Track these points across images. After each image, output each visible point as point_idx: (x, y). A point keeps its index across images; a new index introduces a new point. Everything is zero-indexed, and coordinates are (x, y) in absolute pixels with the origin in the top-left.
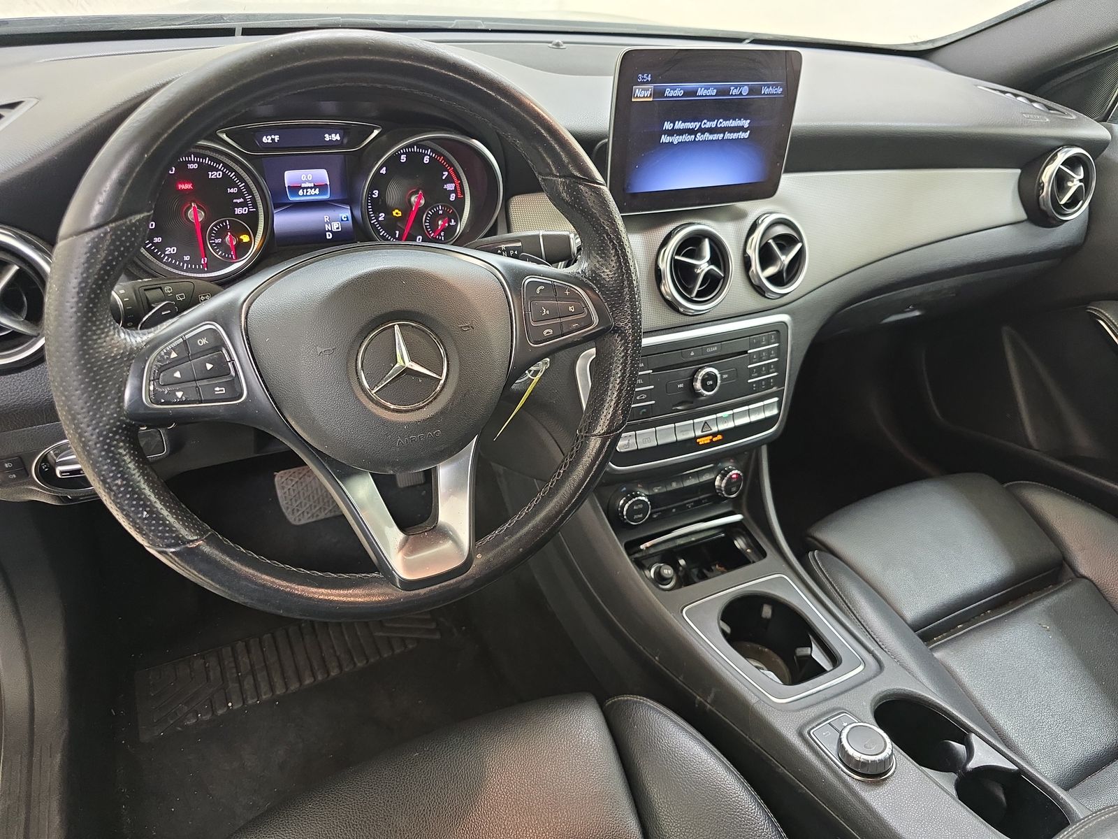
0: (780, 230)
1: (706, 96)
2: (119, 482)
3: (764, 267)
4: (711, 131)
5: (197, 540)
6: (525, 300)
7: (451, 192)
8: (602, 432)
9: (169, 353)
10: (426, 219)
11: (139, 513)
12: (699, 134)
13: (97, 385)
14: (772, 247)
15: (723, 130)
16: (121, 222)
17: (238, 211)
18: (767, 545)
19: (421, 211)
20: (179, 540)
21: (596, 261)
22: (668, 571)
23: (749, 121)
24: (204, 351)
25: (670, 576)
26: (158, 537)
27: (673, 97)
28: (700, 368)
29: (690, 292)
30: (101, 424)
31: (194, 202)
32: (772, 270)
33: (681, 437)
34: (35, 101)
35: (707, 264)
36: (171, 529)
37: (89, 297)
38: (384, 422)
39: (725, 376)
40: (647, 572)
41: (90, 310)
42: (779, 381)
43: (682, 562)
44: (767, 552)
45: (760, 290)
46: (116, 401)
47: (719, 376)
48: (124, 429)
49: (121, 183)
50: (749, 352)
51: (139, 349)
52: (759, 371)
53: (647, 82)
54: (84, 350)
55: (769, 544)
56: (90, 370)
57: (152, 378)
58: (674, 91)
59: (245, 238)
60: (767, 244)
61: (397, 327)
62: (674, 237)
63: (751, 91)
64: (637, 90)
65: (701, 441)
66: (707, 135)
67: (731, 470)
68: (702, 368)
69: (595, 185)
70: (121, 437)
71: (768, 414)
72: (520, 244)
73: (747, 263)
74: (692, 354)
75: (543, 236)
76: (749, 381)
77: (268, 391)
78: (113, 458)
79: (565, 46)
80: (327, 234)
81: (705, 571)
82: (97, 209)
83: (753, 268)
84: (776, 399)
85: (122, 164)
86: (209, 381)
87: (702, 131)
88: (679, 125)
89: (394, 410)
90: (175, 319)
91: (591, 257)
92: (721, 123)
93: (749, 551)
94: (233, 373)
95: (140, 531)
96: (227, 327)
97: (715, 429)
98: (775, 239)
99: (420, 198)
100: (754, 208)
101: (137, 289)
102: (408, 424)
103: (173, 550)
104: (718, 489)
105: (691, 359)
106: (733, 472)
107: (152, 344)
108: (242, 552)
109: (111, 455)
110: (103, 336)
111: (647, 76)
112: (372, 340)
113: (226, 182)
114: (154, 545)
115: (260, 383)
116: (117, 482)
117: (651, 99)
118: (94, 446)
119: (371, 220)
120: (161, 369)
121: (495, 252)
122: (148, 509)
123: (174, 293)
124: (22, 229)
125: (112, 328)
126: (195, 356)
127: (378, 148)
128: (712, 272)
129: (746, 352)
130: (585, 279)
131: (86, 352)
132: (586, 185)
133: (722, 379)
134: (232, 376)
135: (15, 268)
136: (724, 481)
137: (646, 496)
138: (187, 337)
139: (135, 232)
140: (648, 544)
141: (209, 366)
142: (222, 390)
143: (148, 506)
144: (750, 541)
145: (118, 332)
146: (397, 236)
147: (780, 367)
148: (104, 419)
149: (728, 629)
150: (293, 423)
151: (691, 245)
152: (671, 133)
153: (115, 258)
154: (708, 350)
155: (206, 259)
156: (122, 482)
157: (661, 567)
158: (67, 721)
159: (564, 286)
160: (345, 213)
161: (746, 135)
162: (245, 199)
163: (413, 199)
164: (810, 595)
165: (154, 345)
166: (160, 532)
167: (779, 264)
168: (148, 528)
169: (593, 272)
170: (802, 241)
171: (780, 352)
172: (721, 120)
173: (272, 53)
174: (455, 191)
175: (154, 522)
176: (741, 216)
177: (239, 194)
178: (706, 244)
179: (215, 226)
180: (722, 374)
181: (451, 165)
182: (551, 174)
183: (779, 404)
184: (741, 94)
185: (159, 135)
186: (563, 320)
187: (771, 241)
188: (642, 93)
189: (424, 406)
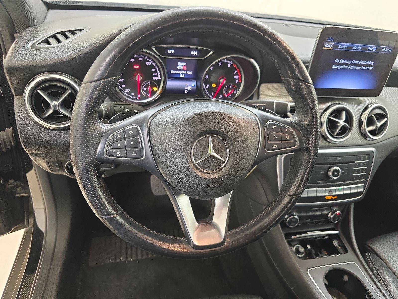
0: (378, 111)
1: (357, 50)
2: (89, 186)
3: (368, 126)
4: (356, 65)
5: (115, 214)
6: (267, 131)
7: (236, 79)
8: (292, 194)
9: (117, 136)
10: (225, 89)
11: (94, 200)
12: (350, 66)
13: (87, 145)
14: (374, 118)
15: (361, 65)
16: (107, 79)
17: (154, 78)
18: (348, 247)
19: (223, 86)
20: (108, 213)
21: (302, 117)
22: (302, 250)
23: (373, 62)
24: (131, 136)
25: (302, 252)
26: (100, 211)
27: (342, 49)
28: (332, 166)
29: (333, 133)
30: (86, 162)
31: (139, 73)
32: (371, 128)
33: (319, 195)
34: (89, 29)
35: (343, 122)
36: (106, 208)
37: (89, 109)
38: (199, 177)
39: (343, 171)
40: (292, 248)
41: (89, 114)
42: (366, 177)
43: (309, 247)
44: (348, 250)
45: (364, 136)
46: (93, 153)
47: (340, 171)
48: (94, 165)
49: (110, 63)
50: (355, 162)
51: (106, 132)
52: (358, 171)
53: (331, 41)
54: (84, 130)
55: (349, 246)
56: (85, 139)
57: (109, 145)
58: (342, 46)
59: (155, 89)
60: (371, 117)
61: (210, 137)
62: (330, 108)
63: (377, 49)
64: (326, 44)
65: (327, 198)
66: (353, 66)
67: (336, 211)
68: (333, 166)
69: (309, 84)
70: (93, 168)
71: (359, 190)
72: (265, 105)
73: (360, 123)
74: (330, 160)
75: (276, 103)
76: (353, 175)
77: (153, 156)
78: (88, 176)
79: (289, 25)
80: (186, 91)
81: (319, 253)
82: (99, 73)
83: (363, 126)
84: (363, 184)
85: (112, 55)
86: (130, 149)
87: (352, 65)
88: (342, 61)
89: (203, 172)
90: (122, 121)
91: (300, 115)
92: (361, 62)
93: (339, 247)
94: (141, 147)
95: (94, 207)
96: (142, 128)
97: (334, 194)
98: (375, 115)
99: (224, 81)
100: (367, 101)
101: (111, 105)
102: (209, 179)
103: (105, 217)
104: (330, 218)
105: (329, 162)
106: (338, 212)
107: (111, 131)
108: (132, 221)
109: (87, 175)
110: (93, 125)
111: (332, 39)
112: (199, 141)
113: (152, 66)
114: (98, 214)
115: (151, 152)
116: (88, 186)
117: (332, 49)
118: (81, 170)
119: (203, 87)
120: (113, 142)
121: (253, 107)
122: (98, 199)
123: (125, 109)
124: (75, 77)
125: (97, 122)
126: (127, 138)
127: (211, 59)
128: (345, 126)
129: (354, 162)
130: (295, 125)
131: (85, 131)
132: (304, 84)
133: (342, 173)
134: (140, 148)
135: (70, 91)
136: (333, 215)
137: (297, 216)
138: (125, 129)
139: (112, 84)
140: (295, 237)
141: (132, 143)
142: (135, 154)
143: (98, 198)
144: (340, 243)
145: (99, 124)
146: (212, 95)
147: (368, 171)
148: (87, 159)
149: (327, 283)
150: (161, 171)
151: (337, 113)
152: (337, 64)
153: (102, 94)
154: (337, 159)
155: (140, 95)
156: (90, 186)
157: (299, 247)
158: (65, 254)
159: (285, 127)
160: (194, 84)
161: (371, 68)
162: (158, 74)
163: (221, 81)
164: (367, 275)
165: (112, 131)
166: (101, 209)
167: (375, 126)
168: (97, 207)
169: (300, 122)
170: (387, 117)
171: (369, 164)
172: (361, 61)
173: (179, 14)
174: (238, 79)
175: (99, 204)
176: (361, 103)
177: (156, 72)
178: (344, 113)
179: (145, 83)
180: (342, 170)
181: (239, 68)
182: (289, 77)
183: (365, 186)
184: (372, 50)
185: (128, 44)
186: (283, 142)
187: (373, 115)
188: (328, 46)
189: (216, 172)
